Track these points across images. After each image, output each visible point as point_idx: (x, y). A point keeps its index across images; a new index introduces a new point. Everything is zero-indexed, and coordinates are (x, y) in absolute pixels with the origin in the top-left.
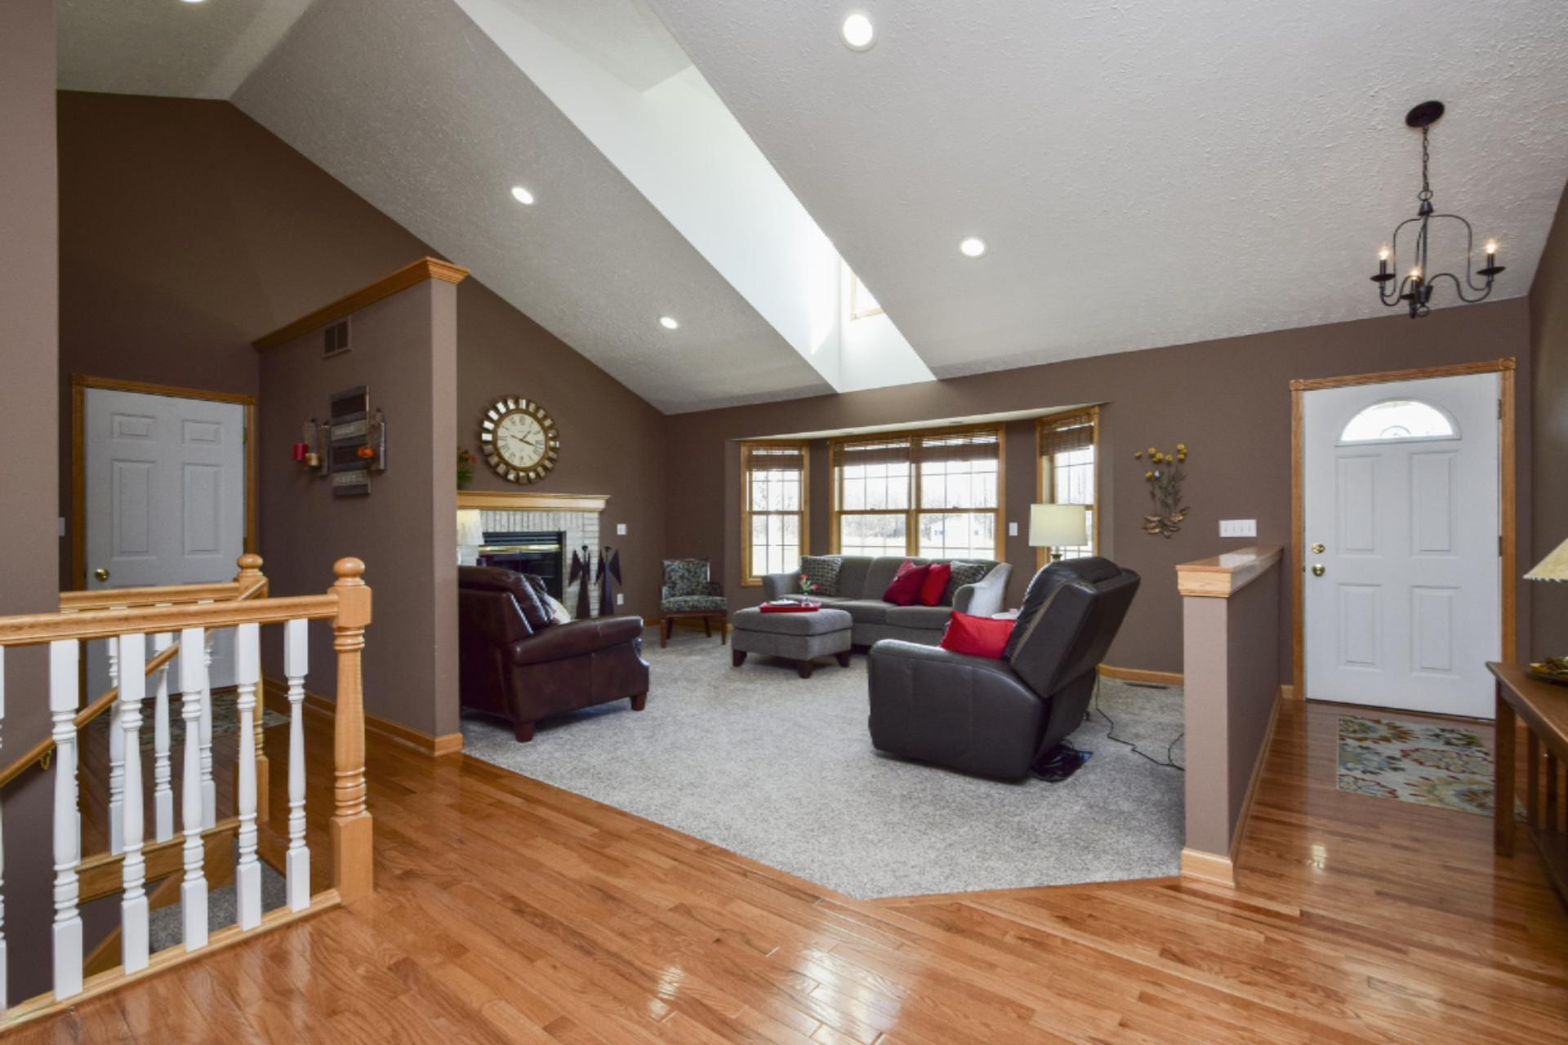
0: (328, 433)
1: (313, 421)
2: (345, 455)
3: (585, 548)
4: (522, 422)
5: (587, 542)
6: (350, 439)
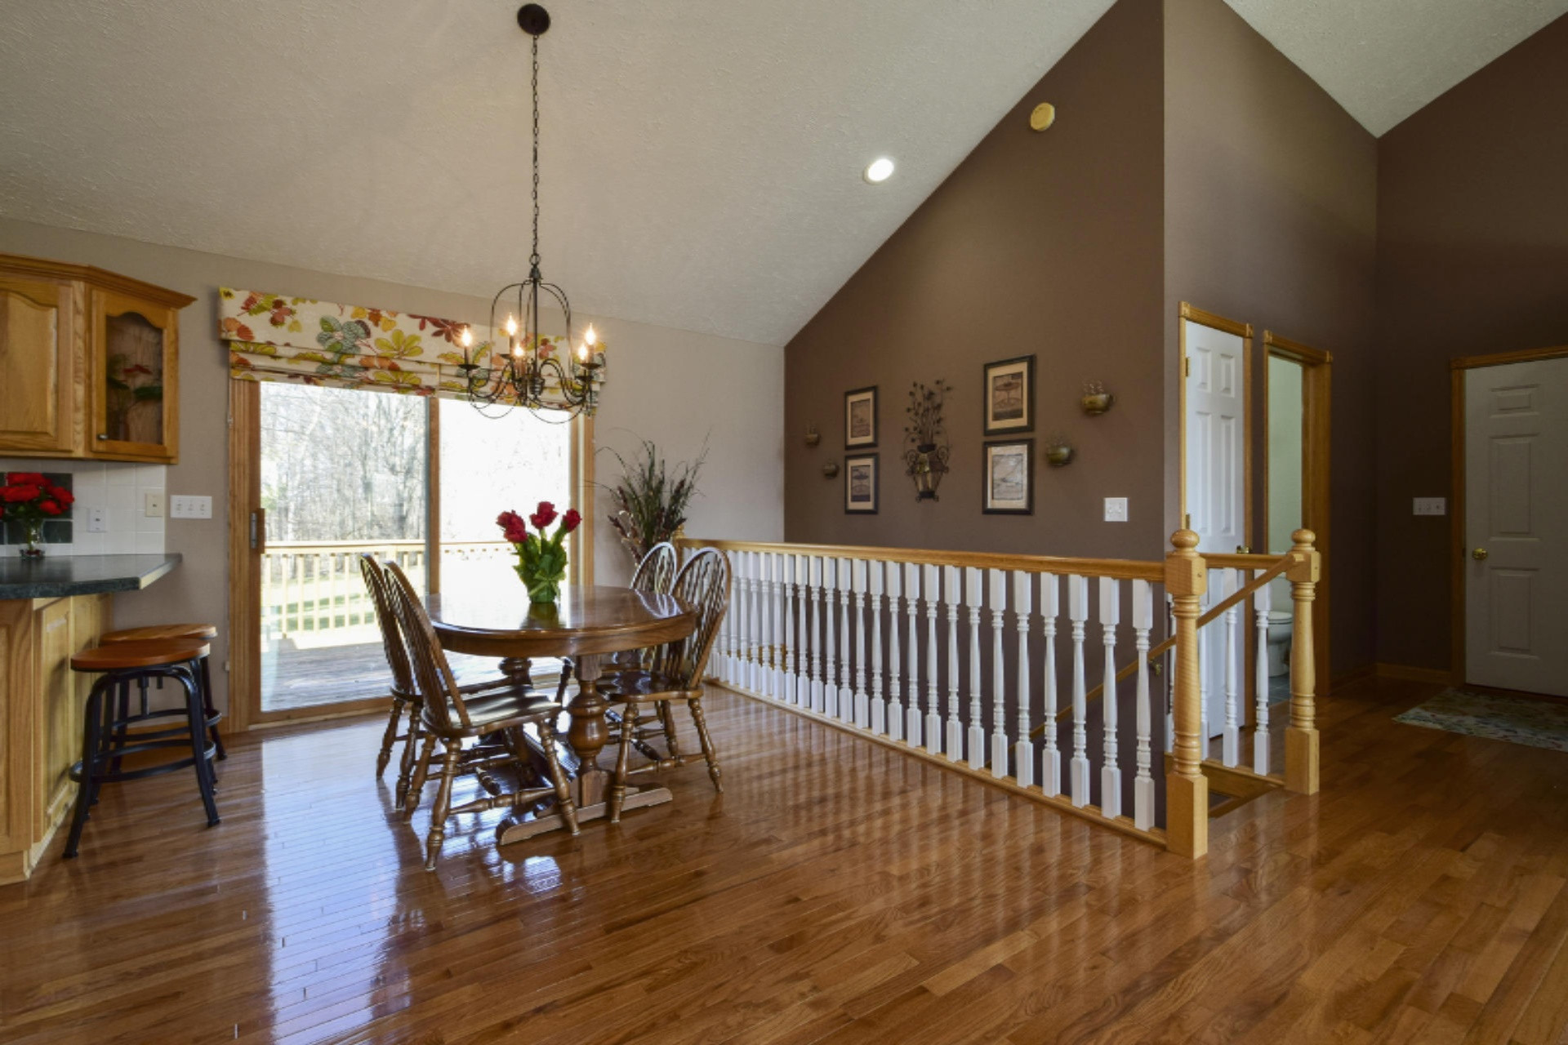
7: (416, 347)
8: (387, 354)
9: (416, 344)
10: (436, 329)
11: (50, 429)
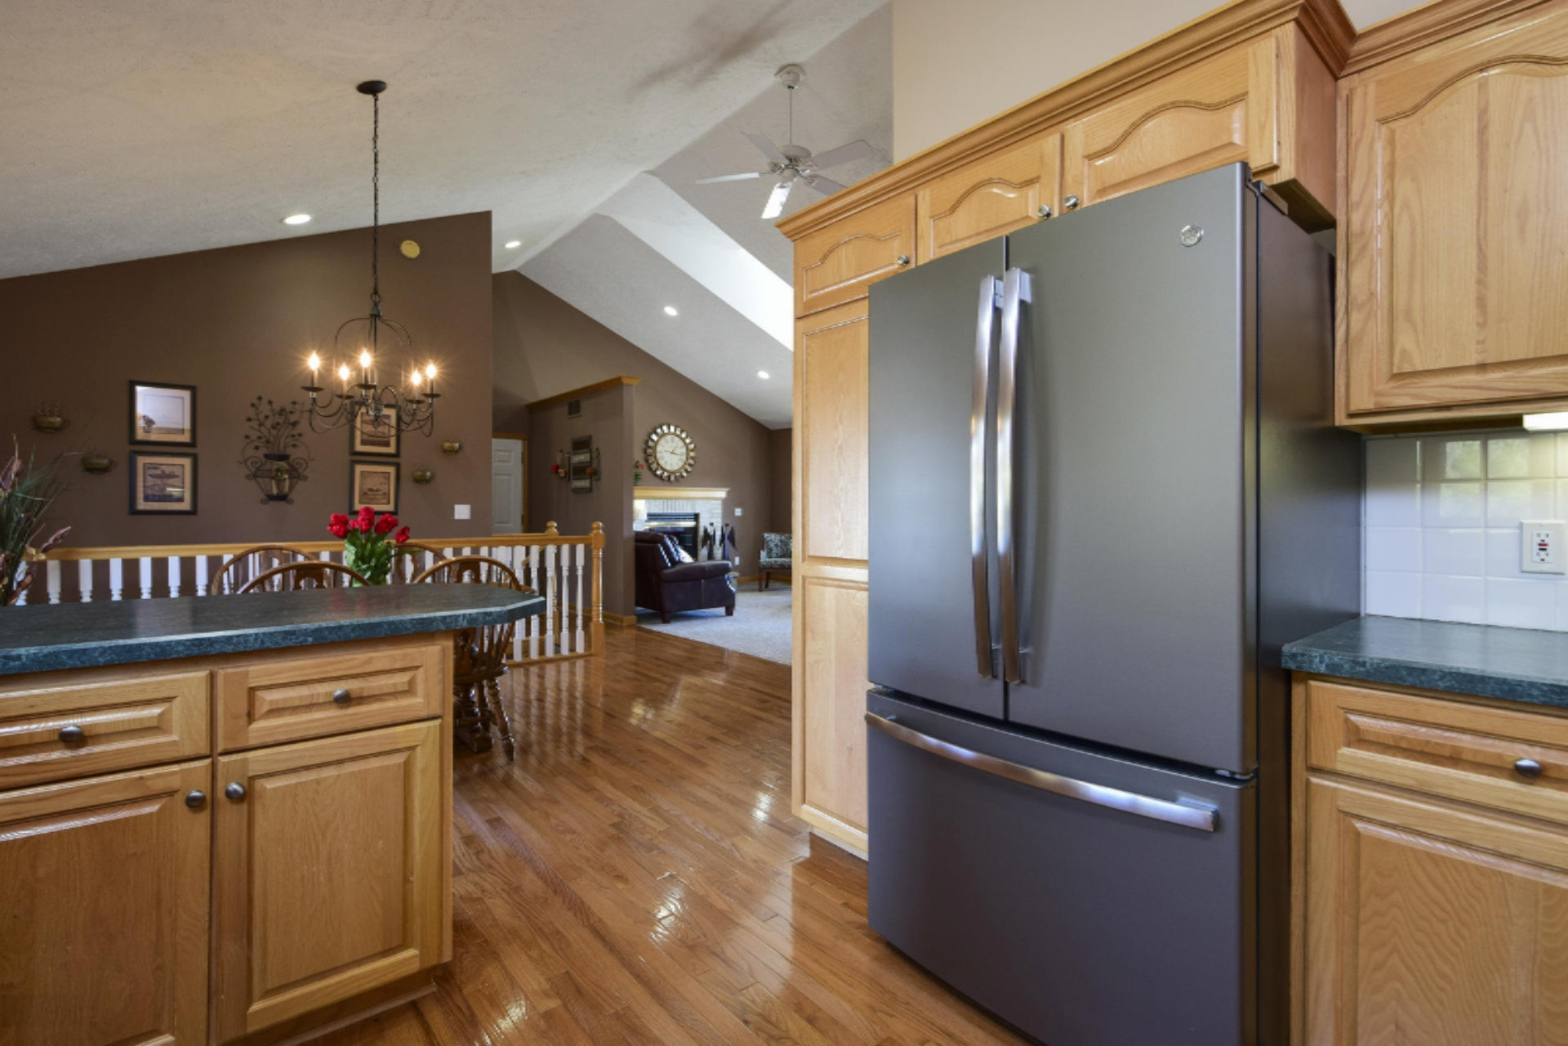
0: (569, 459)
1: (561, 451)
2: (580, 471)
3: (712, 524)
4: (673, 441)
5: (713, 521)
6: (583, 463)
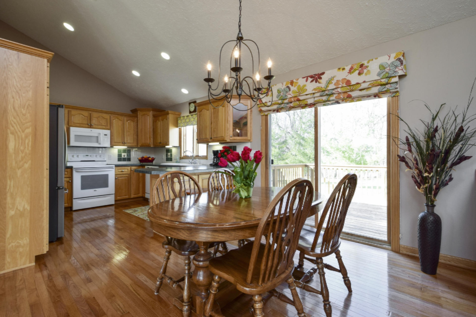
7: (305, 89)
8: (295, 95)
9: (305, 88)
10: (312, 79)
11: (224, 136)
